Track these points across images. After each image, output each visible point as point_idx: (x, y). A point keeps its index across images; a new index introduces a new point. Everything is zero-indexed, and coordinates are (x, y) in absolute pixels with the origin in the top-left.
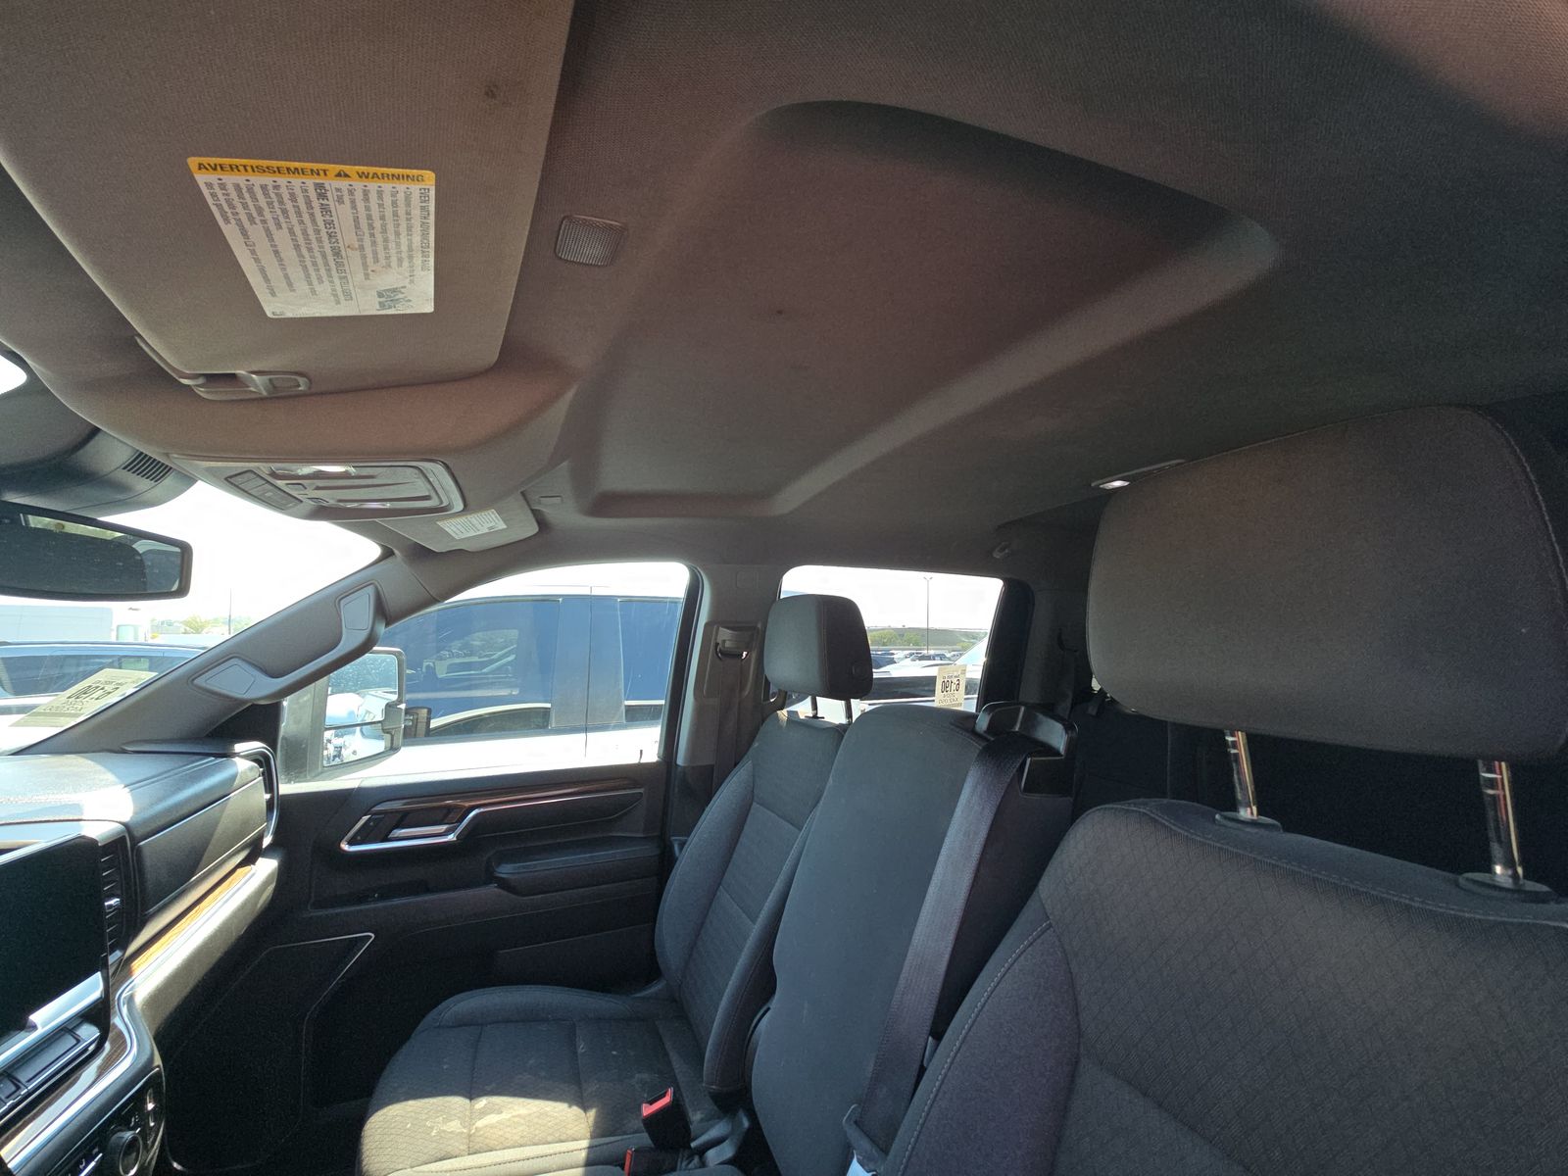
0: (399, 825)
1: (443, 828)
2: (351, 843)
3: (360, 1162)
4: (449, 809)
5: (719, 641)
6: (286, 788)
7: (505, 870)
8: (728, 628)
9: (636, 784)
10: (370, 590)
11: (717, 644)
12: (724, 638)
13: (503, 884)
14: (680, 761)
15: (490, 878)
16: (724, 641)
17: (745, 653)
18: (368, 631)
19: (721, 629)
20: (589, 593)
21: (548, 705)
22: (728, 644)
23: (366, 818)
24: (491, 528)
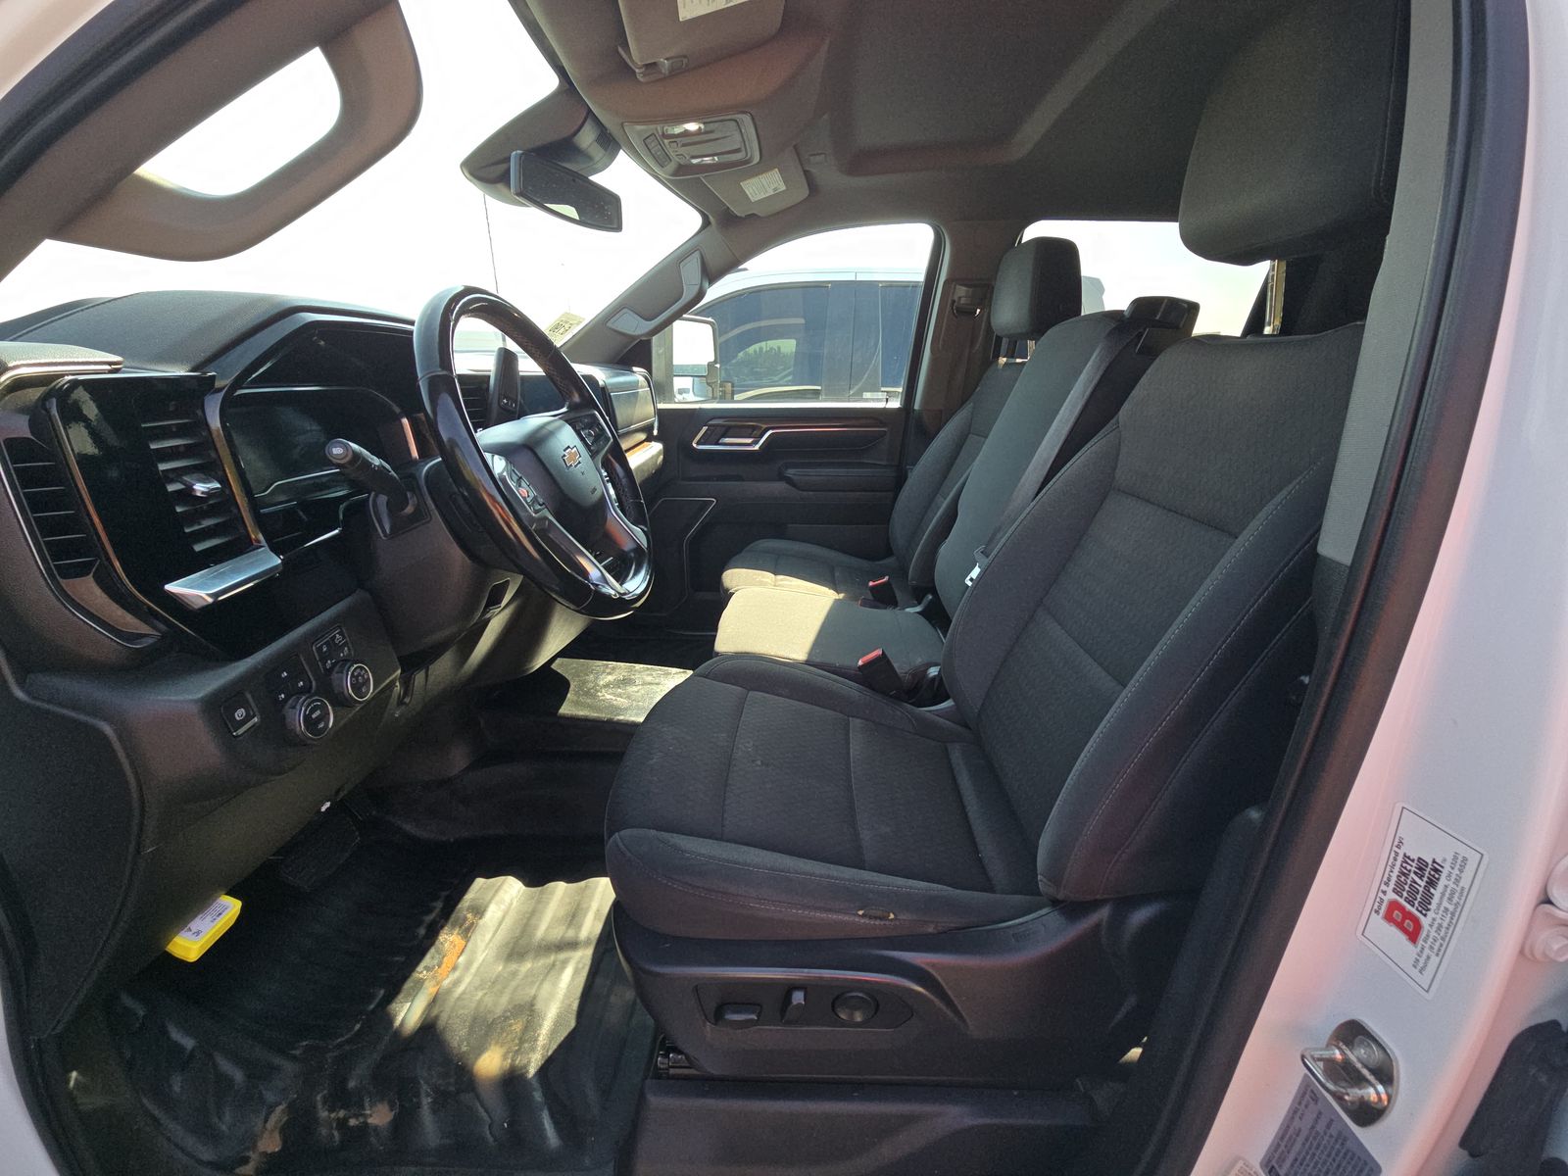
0: (724, 435)
1: (749, 441)
2: (698, 444)
3: (722, 585)
4: (754, 428)
5: (956, 298)
6: (661, 406)
7: (790, 472)
8: (965, 285)
9: (883, 424)
10: (697, 255)
11: (954, 302)
12: (960, 295)
13: (789, 481)
14: (917, 407)
15: (782, 478)
16: (960, 298)
17: (978, 310)
18: (698, 287)
19: (958, 287)
20: (853, 279)
21: (819, 388)
22: (963, 301)
23: (705, 428)
24: (775, 189)
